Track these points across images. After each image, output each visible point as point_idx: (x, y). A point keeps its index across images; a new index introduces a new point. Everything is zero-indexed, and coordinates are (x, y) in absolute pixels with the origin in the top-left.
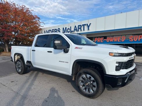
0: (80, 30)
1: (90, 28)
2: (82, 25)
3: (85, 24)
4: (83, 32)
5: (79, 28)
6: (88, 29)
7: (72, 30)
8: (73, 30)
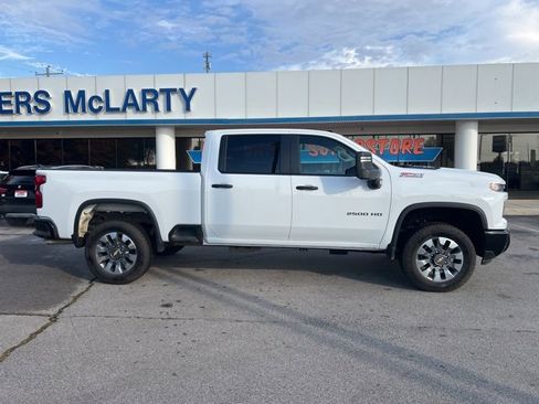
0: (149, 108)
1: (192, 103)
2: (162, 90)
3: (174, 90)
4: (162, 116)
5: (145, 101)
6: (188, 108)
7: (112, 105)
8: (116, 102)
